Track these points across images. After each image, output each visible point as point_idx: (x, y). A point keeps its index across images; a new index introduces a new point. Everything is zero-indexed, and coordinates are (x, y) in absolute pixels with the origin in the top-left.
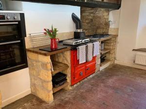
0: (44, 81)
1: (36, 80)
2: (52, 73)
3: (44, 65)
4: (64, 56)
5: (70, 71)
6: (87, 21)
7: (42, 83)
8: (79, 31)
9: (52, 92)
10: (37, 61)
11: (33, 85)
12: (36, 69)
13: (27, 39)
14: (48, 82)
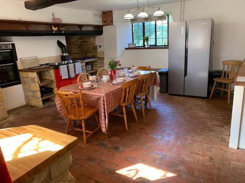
0: (34, 92)
1: (29, 92)
2: (39, 85)
3: (33, 79)
4: (50, 74)
5: (55, 85)
6: (76, 46)
7: (33, 93)
8: (65, 54)
9: (41, 99)
10: (28, 78)
11: (27, 97)
12: (28, 84)
13: (18, 62)
14: (37, 91)
